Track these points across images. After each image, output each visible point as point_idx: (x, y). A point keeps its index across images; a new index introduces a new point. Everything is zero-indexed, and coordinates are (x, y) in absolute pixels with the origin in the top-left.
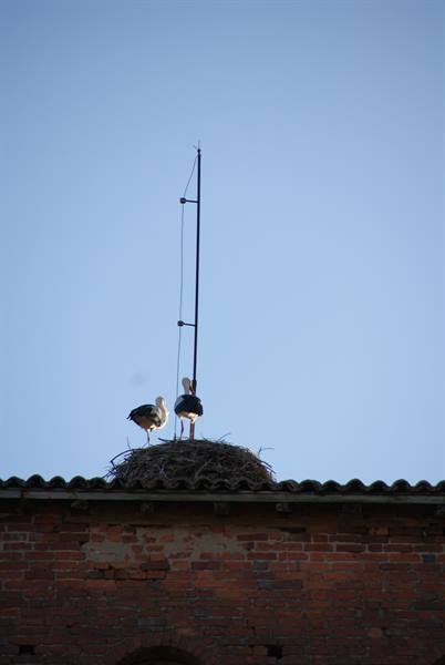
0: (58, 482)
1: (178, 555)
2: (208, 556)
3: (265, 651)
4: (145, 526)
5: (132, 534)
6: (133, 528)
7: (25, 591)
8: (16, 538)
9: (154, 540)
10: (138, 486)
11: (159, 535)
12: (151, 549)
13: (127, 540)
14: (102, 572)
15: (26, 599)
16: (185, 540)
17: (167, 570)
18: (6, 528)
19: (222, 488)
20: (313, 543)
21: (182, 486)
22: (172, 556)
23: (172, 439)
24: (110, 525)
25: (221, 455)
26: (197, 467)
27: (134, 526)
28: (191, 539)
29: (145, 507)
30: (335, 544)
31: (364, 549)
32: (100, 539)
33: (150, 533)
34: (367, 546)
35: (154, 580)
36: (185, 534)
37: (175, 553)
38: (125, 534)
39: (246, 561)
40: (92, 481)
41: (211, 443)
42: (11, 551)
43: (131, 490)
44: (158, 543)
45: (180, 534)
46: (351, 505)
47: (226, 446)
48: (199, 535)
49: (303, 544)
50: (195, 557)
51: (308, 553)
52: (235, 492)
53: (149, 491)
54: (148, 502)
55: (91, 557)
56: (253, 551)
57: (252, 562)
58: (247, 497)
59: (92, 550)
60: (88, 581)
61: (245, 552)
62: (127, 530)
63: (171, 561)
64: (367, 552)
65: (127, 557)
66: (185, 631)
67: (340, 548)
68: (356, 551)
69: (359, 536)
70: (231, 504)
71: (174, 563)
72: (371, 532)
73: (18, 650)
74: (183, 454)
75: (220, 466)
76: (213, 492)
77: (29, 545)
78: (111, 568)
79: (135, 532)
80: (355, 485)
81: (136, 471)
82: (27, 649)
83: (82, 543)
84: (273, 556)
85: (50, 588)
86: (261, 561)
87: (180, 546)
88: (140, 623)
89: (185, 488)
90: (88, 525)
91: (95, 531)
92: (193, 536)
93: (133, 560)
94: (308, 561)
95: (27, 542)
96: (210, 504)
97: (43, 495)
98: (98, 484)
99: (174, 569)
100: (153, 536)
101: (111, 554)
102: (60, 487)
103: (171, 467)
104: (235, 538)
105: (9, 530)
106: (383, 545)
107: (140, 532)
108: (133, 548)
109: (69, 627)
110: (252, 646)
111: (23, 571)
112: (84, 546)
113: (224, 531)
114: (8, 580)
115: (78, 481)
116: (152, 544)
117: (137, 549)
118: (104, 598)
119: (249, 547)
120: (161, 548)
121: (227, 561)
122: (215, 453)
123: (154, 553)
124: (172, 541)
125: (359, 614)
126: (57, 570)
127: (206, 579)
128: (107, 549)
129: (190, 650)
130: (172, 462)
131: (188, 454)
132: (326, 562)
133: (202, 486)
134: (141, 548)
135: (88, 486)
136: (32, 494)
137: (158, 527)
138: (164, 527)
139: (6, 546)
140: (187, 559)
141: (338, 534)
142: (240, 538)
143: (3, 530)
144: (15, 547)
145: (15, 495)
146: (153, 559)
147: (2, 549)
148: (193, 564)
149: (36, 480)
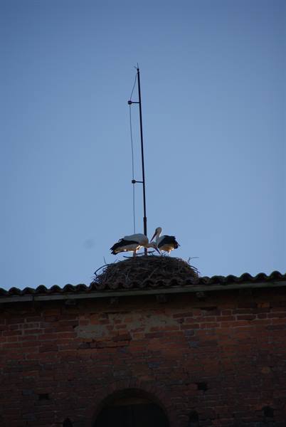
0: (55, 289)
1: (136, 330)
2: (152, 329)
3: (196, 387)
4: (114, 313)
5: (105, 319)
6: (106, 315)
7: (40, 359)
8: (32, 326)
9: (119, 321)
10: (107, 288)
11: (123, 318)
12: (118, 327)
13: (103, 322)
14: (88, 345)
15: (41, 365)
16: (141, 320)
17: (129, 340)
18: (25, 320)
19: (161, 285)
20: (222, 316)
21: (135, 286)
22: (132, 331)
24: (91, 314)
25: (164, 264)
26: (149, 273)
27: (106, 313)
28: (144, 319)
29: (112, 301)
30: (236, 315)
31: (255, 318)
32: (85, 323)
33: (118, 317)
34: (256, 315)
35: (122, 347)
36: (140, 316)
37: (134, 328)
38: (101, 319)
39: (180, 330)
40: (77, 287)
41: (157, 257)
42: (30, 335)
43: (103, 291)
44: (123, 323)
45: (136, 316)
46: (245, 289)
48: (148, 316)
49: (216, 317)
50: (147, 331)
51: (220, 323)
52: (169, 287)
53: (116, 290)
54: (114, 297)
55: (80, 335)
56: (184, 324)
57: (183, 331)
58: (177, 289)
59: (81, 331)
60: (80, 350)
61: (179, 325)
62: (103, 316)
63: (132, 334)
64: (257, 319)
65: (104, 333)
66: (144, 378)
67: (239, 318)
68: (249, 319)
69: (251, 309)
70: (167, 295)
71: (134, 335)
72: (259, 306)
73: (38, 397)
74: (140, 265)
75: (164, 271)
76: (155, 288)
77: (41, 330)
78: (94, 341)
79: (108, 318)
80: (246, 277)
81: (111, 278)
82: (44, 396)
83: (74, 327)
84: (197, 326)
85: (56, 356)
86: (189, 330)
87: (139, 324)
88: (114, 375)
90: (77, 315)
91: (82, 318)
92: (145, 317)
93: (107, 335)
94: (220, 328)
95: (39, 328)
96: (154, 296)
97: (47, 298)
98: (81, 288)
99: (133, 339)
100: (119, 319)
101: (93, 332)
102: (57, 292)
103: (133, 274)
104: (172, 316)
105: (28, 321)
106: (267, 314)
107: (111, 317)
108: (107, 327)
109: (69, 380)
110: (187, 385)
111: (38, 347)
112: (75, 329)
113: (164, 312)
114: (29, 353)
115: (68, 287)
116: (119, 324)
117: (110, 328)
118: (91, 361)
119: (182, 321)
120: (125, 326)
121: (168, 331)
122: (161, 263)
123: (121, 329)
124: (132, 321)
125: (255, 359)
126: (59, 345)
127: (155, 344)
128: (91, 329)
129: (148, 390)
130: (133, 271)
131: (142, 265)
132: (231, 327)
133: (148, 285)
134: (112, 327)
135: (75, 290)
136: (40, 297)
137: (122, 313)
138: (126, 313)
139: (26, 332)
140: (142, 332)
141: (237, 309)
142: (175, 316)
143: (23, 322)
144: (31, 332)
145: (28, 298)
146: (120, 334)
147: (23, 333)
148: (146, 335)
149: (42, 289)
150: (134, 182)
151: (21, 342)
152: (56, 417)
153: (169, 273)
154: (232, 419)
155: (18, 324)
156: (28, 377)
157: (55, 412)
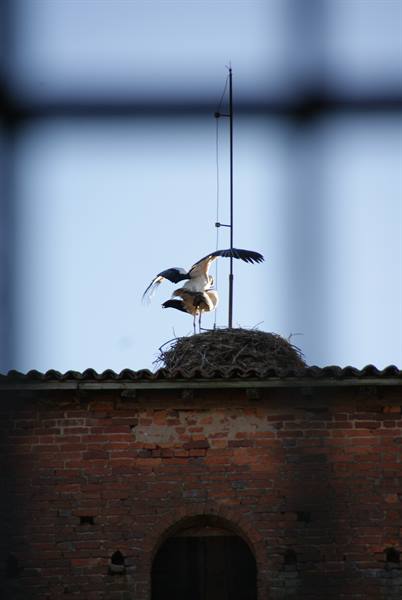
0: (109, 374)
1: (217, 435)
2: (239, 435)
3: (295, 517)
4: (187, 411)
5: (174, 418)
6: (176, 412)
7: (83, 469)
8: (74, 423)
9: (194, 422)
10: (179, 376)
11: (199, 418)
12: (192, 431)
13: (171, 423)
14: (150, 452)
15: (85, 477)
16: (222, 422)
17: (206, 448)
18: (66, 415)
19: (253, 375)
20: (334, 421)
21: (218, 375)
22: (211, 436)
23: (212, 328)
24: (155, 411)
25: (255, 341)
26: (234, 352)
27: (177, 411)
28: (227, 420)
29: (186, 395)
30: (353, 422)
31: (379, 426)
32: (147, 423)
33: (191, 416)
34: (382, 422)
35: (196, 457)
36: (222, 416)
37: (213, 433)
38: (169, 418)
39: (276, 438)
40: (139, 373)
41: (246, 331)
42: (71, 435)
43: (172, 380)
44: (198, 425)
45: (217, 416)
46: (366, 387)
47: (260, 333)
48: (234, 417)
49: (325, 422)
50: (231, 436)
51: (330, 431)
52: (265, 378)
53: (189, 380)
54: (188, 389)
55: (139, 438)
56: (282, 430)
57: (280, 439)
58: (274, 383)
59: (141, 432)
60: (139, 460)
61: (275, 431)
62: (172, 415)
63: (210, 441)
64: (382, 428)
65: (172, 438)
66: (224, 501)
67: (358, 425)
68: (372, 428)
69: (375, 414)
70: (261, 389)
71: (213, 442)
72: (386, 410)
73: (78, 521)
74: (222, 342)
75: (255, 351)
76: (245, 379)
77: (86, 429)
78: (158, 447)
79: (178, 416)
80: (370, 370)
81: (181, 357)
82: (87, 520)
83: (132, 427)
84: (299, 434)
85: (105, 466)
86: (289, 438)
87: (220, 428)
88: (184, 495)
89: (220, 377)
90: (137, 411)
91: (143, 416)
92: (229, 418)
93: (177, 440)
94: (331, 438)
95: (84, 427)
96: (242, 390)
97: (97, 386)
98: (144, 375)
99: (213, 447)
100: (194, 419)
101: (157, 435)
102: (111, 378)
103: (212, 353)
104: (266, 419)
105: (69, 416)
106: (396, 421)
107: (183, 416)
108: (177, 429)
109: (123, 500)
110: (283, 513)
111: (81, 452)
112: (133, 430)
113: (255, 412)
114: (69, 460)
115: (127, 374)
116: (193, 426)
117: (181, 431)
118: (153, 474)
119: (279, 426)
120: (201, 430)
121: (259, 439)
122: (250, 340)
123: (195, 434)
124: (210, 423)
125: (377, 482)
126: (110, 451)
127: (241, 456)
128: (154, 431)
129: (229, 518)
130: (212, 349)
131: (226, 341)
132: (346, 437)
133: (235, 375)
134: (183, 430)
135: (136, 377)
136: (87, 385)
137: (199, 411)
138: (203, 411)
139: (66, 431)
140: (225, 438)
141: (356, 413)
142: (270, 419)
143: (63, 417)
144: (74, 431)
145: (72, 386)
146: (194, 439)
147: (62, 433)
148: (230, 442)
149: (90, 373)
150: (218, 225)
151: (59, 444)
152: (102, 548)
153: (262, 354)
154: (342, 562)
155: (56, 420)
156: (66, 493)
157: (102, 541)
